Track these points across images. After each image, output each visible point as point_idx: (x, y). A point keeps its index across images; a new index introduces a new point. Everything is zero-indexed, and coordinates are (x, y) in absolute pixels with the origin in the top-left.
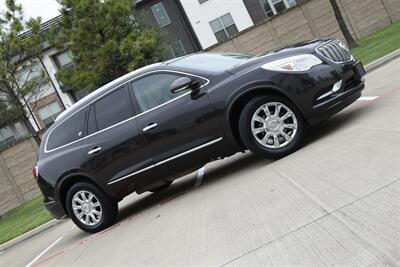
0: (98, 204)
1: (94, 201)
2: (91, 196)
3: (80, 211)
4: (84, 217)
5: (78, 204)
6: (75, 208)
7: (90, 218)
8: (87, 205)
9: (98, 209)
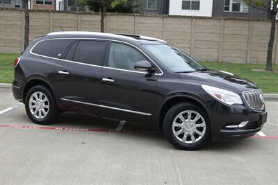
0: (48, 107)
1: (46, 103)
2: (46, 99)
3: (33, 104)
4: (34, 109)
5: (34, 99)
6: (31, 100)
7: (38, 112)
8: (40, 103)
9: (46, 110)
